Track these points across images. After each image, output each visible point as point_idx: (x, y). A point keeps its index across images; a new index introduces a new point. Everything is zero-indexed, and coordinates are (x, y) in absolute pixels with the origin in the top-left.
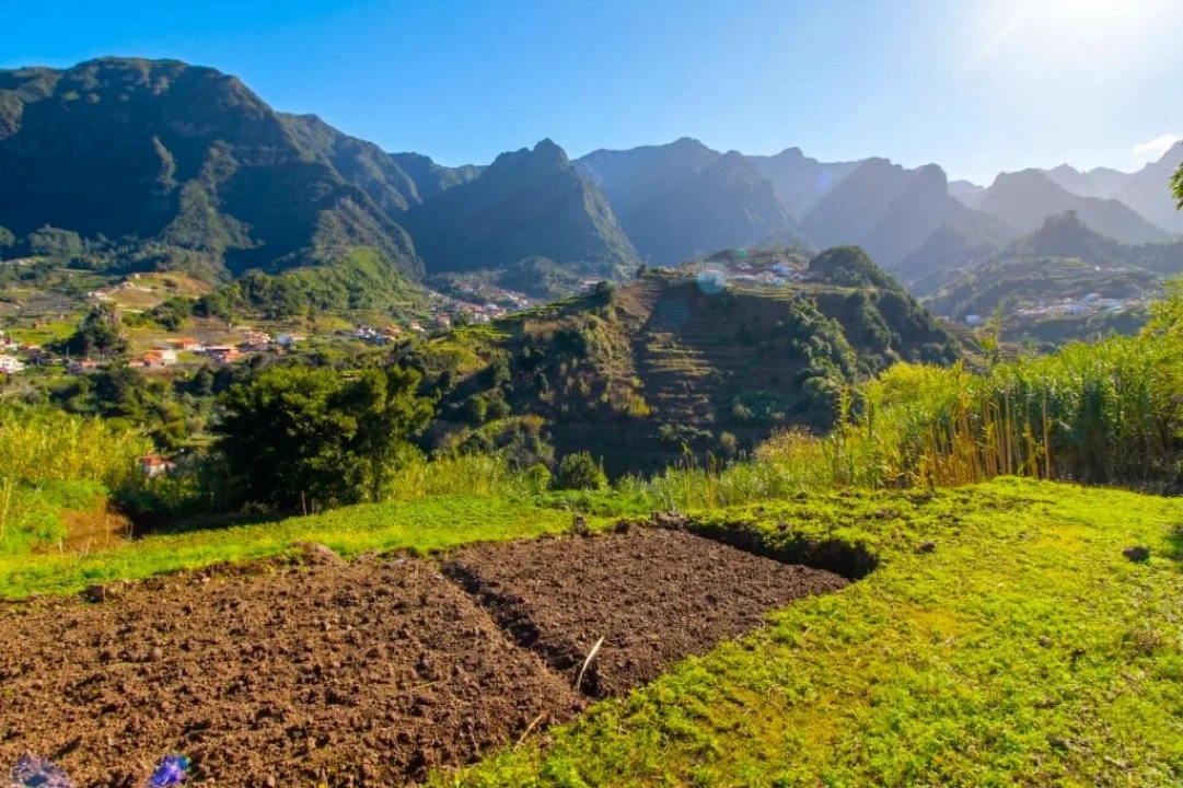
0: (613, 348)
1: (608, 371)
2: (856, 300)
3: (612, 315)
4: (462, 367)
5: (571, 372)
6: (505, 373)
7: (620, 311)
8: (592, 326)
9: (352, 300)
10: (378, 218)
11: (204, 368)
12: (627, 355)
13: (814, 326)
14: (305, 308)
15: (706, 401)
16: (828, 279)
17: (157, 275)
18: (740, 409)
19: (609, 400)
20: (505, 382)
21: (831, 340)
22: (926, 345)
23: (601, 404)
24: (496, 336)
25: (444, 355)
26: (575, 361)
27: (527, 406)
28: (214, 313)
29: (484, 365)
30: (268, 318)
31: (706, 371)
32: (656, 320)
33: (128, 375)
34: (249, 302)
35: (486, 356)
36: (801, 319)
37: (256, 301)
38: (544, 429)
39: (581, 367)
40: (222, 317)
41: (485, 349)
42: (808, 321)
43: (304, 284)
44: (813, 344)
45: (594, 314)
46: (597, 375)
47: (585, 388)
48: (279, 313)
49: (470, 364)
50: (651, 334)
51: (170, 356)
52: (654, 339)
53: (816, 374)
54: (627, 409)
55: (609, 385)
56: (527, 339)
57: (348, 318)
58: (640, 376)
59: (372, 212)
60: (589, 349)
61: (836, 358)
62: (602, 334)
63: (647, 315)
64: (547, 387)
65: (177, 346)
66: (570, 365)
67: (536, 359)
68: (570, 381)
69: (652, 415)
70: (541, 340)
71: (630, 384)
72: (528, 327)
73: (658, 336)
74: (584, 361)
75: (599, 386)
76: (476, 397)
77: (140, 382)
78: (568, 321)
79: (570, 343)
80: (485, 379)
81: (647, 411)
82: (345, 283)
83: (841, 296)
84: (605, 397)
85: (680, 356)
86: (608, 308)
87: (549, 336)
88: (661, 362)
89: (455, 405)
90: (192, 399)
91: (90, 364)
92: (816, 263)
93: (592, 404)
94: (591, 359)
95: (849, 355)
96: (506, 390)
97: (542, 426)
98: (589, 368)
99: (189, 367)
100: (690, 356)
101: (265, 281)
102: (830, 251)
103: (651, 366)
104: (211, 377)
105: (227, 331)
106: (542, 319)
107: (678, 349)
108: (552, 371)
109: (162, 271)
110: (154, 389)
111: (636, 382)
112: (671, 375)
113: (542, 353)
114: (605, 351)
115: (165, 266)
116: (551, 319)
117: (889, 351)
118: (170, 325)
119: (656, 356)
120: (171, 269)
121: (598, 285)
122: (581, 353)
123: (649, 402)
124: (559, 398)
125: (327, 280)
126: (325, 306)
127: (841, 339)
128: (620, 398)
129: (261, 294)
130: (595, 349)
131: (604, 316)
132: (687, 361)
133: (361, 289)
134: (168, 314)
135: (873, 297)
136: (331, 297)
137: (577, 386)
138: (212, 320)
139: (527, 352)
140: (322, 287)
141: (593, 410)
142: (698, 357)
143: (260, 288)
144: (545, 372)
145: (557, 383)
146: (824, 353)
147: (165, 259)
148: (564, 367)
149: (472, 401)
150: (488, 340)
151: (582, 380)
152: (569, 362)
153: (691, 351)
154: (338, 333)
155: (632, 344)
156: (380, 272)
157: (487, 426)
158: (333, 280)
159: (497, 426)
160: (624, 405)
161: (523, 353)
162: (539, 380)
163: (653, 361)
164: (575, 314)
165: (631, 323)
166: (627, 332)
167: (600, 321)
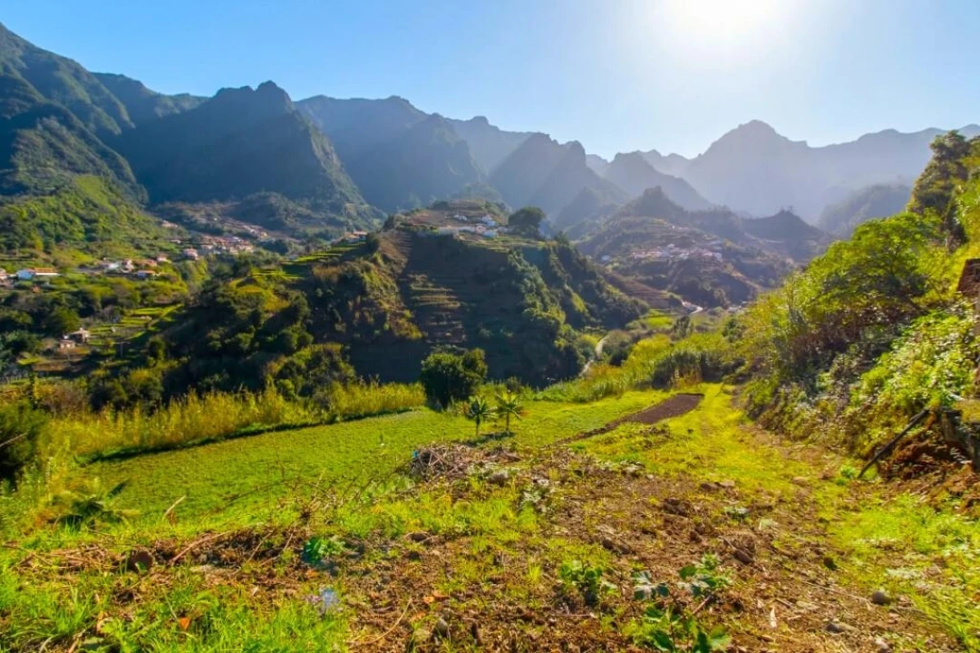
0: (386, 287)
1: (386, 306)
2: (545, 252)
3: (380, 261)
4: (268, 306)
5: (357, 307)
6: (306, 310)
7: (386, 259)
8: (368, 270)
9: (87, 231)
10: (89, 142)
12: (397, 294)
13: (523, 271)
14: (39, 240)
15: (460, 327)
16: (523, 233)
18: (486, 332)
19: (390, 328)
20: (306, 317)
21: (535, 281)
22: (586, 281)
23: (384, 331)
24: (289, 279)
25: (249, 297)
26: (359, 299)
27: (325, 336)
29: (286, 304)
31: (458, 305)
32: (415, 264)
35: (285, 296)
36: (516, 266)
38: (343, 353)
39: (363, 304)
41: (282, 289)
42: (520, 268)
43: (33, 215)
44: (526, 285)
45: (366, 259)
46: (378, 310)
47: (370, 319)
49: (272, 304)
50: (411, 276)
52: (413, 280)
53: (529, 306)
54: (408, 334)
55: (388, 316)
56: (317, 283)
57: (87, 250)
58: (411, 310)
59: (83, 135)
60: (368, 289)
61: (539, 294)
62: (376, 278)
63: (405, 260)
64: (340, 319)
66: (355, 302)
67: (327, 298)
68: (357, 315)
69: (424, 338)
70: (329, 282)
71: (403, 316)
72: (316, 270)
73: (418, 278)
74: (365, 299)
75: (381, 318)
76: (288, 331)
78: (348, 266)
79: (352, 284)
80: (289, 315)
81: (420, 335)
82: (76, 214)
83: (536, 249)
84: (387, 326)
85: (433, 293)
86: (375, 255)
87: (335, 279)
88: (424, 297)
89: (270, 339)
92: (512, 219)
93: (377, 332)
94: (371, 297)
95: (545, 290)
96: (308, 325)
97: (341, 351)
98: (371, 304)
100: (442, 292)
102: (523, 211)
103: (417, 301)
106: (326, 265)
107: (434, 287)
108: (342, 307)
111: (407, 313)
112: (433, 307)
113: (331, 292)
114: (379, 289)
116: (334, 264)
117: (567, 287)
119: (420, 293)
121: (367, 236)
122: (363, 292)
123: (420, 329)
124: (350, 327)
125: (55, 211)
126: (58, 239)
127: (540, 280)
128: (399, 327)
130: (372, 288)
131: (374, 261)
132: (442, 297)
133: (96, 221)
135: (554, 247)
136: (65, 228)
137: (362, 316)
139: (320, 292)
140: (52, 217)
141: (379, 336)
142: (448, 293)
144: (337, 308)
145: (348, 318)
146: (530, 291)
148: (351, 304)
149: (284, 335)
150: (283, 282)
151: (367, 314)
152: (354, 299)
153: (443, 289)
154: (82, 266)
155: (398, 283)
156: (114, 204)
157: (298, 353)
158: (63, 209)
159: (306, 353)
160: (403, 332)
161: (317, 293)
162: (332, 314)
163: (418, 298)
164: (353, 260)
165: (394, 267)
166: (393, 274)
167: (372, 265)
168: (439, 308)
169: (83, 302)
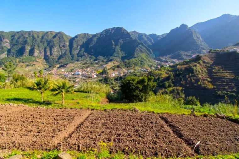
0: (202, 71)
1: (200, 77)
3: (201, 62)
4: (162, 76)
5: (190, 77)
6: (172, 77)
7: (204, 62)
8: (195, 66)
9: (141, 63)
11: (118, 76)
12: (206, 73)
14: (133, 66)
15: (233, 85)
20: (172, 79)
23: (198, 85)
24: (170, 69)
25: (159, 74)
26: (190, 75)
27: (178, 85)
28: (120, 67)
29: (167, 75)
30: (127, 68)
32: (215, 63)
33: (108, 78)
34: (124, 65)
37: (126, 65)
39: (192, 76)
41: (168, 72)
43: (133, 61)
45: (196, 63)
46: (197, 78)
47: (193, 81)
48: (129, 67)
49: (164, 75)
50: (213, 67)
51: (114, 75)
52: (214, 68)
54: (206, 86)
55: (200, 80)
56: (178, 70)
57: (140, 67)
59: (145, 47)
60: (195, 71)
63: (212, 62)
64: (183, 80)
65: (115, 73)
67: (180, 74)
68: (189, 79)
69: (214, 88)
70: (181, 70)
71: (206, 80)
72: (178, 67)
73: (217, 68)
74: (193, 74)
75: (197, 80)
76: (166, 82)
77: (110, 79)
78: (189, 65)
79: (190, 70)
80: (168, 79)
81: (213, 87)
82: (140, 60)
84: (199, 83)
85: (223, 73)
87: (183, 69)
88: (218, 74)
89: (161, 84)
90: (116, 82)
91: (104, 76)
93: (195, 85)
94: (195, 74)
96: (173, 82)
97: (181, 90)
98: (194, 76)
99: (116, 76)
100: (227, 72)
101: (127, 61)
103: (214, 76)
104: (119, 78)
106: (181, 65)
108: (184, 77)
110: (112, 80)
111: (209, 79)
112: (221, 78)
113: (182, 73)
114: (199, 72)
116: (184, 64)
118: (114, 70)
119: (216, 73)
120: (114, 61)
121: (197, 56)
122: (192, 72)
123: (213, 85)
124: (186, 83)
126: (136, 65)
128: (204, 84)
130: (196, 71)
131: (199, 63)
132: (226, 74)
133: (143, 62)
134: (113, 68)
136: (137, 63)
137: (191, 80)
138: (120, 69)
139: (178, 73)
140: (136, 61)
141: (196, 86)
142: (230, 73)
143: (126, 63)
144: (183, 77)
145: (186, 80)
147: (113, 59)
148: (187, 76)
150: (168, 70)
151: (192, 79)
152: (189, 75)
153: (227, 71)
155: (207, 70)
156: (146, 58)
157: (168, 89)
158: (138, 60)
159: (171, 89)
160: (205, 85)
161: (177, 73)
162: (181, 79)
163: (214, 74)
164: (191, 63)
165: (207, 65)
166: (206, 67)
167: (198, 65)
168: (224, 78)
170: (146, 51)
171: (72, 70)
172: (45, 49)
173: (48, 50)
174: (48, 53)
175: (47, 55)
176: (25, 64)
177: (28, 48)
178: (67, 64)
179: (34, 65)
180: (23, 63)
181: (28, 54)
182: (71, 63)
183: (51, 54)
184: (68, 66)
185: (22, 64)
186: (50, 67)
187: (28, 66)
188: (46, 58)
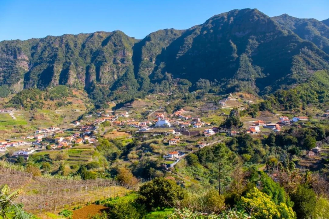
9: (320, 98)
10: (320, 54)
11: (271, 134)
14: (300, 105)
17: (237, 93)
28: (267, 109)
30: (286, 109)
33: (247, 137)
34: (278, 104)
37: (281, 102)
40: (269, 110)
48: (290, 107)
51: (257, 129)
57: (320, 107)
59: (317, 52)
65: (258, 124)
77: (251, 140)
82: (315, 90)
90: (268, 147)
91: (234, 132)
99: (265, 133)
101: (283, 93)
104: (274, 138)
105: (272, 117)
109: (238, 91)
110: (255, 142)
115: (238, 89)
118: (252, 115)
120: (241, 90)
125: (307, 89)
126: (308, 103)
129: (282, 99)
133: (323, 92)
134: (251, 110)
136: (311, 98)
138: (267, 112)
143: (281, 97)
147: (238, 86)
154: (317, 115)
158: (310, 88)
169: (317, 133)
170: (321, 63)
171: (145, 115)
172: (88, 68)
173: (93, 70)
174: (93, 78)
175: (91, 80)
176: (55, 101)
177: (58, 69)
178: (132, 101)
179: (70, 103)
180: (52, 99)
181: (57, 82)
182: (140, 97)
183: (98, 79)
184: (134, 104)
185: (51, 102)
186: (97, 107)
187: (60, 105)
188: (89, 89)
